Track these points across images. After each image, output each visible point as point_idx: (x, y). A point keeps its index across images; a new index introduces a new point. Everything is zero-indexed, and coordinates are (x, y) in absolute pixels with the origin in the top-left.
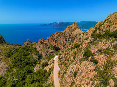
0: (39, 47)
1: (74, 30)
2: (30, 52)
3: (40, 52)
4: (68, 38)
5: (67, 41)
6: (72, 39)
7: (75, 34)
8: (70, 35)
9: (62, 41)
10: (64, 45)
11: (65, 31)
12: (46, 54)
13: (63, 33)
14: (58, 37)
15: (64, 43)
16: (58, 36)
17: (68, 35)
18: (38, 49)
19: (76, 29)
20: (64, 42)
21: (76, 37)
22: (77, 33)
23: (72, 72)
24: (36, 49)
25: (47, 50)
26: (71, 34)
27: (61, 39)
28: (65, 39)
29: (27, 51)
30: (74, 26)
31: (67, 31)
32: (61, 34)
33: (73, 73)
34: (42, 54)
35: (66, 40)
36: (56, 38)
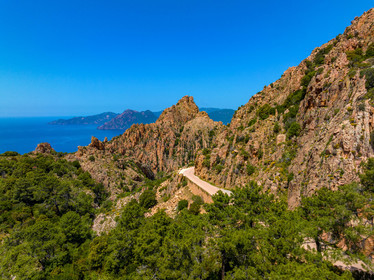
0: (92, 159)
1: (187, 120)
2: (61, 175)
3: (97, 177)
4: (172, 145)
5: (168, 154)
6: (185, 146)
7: (193, 129)
8: (179, 136)
9: (153, 153)
10: (160, 166)
11: (158, 123)
12: (122, 185)
13: (154, 129)
14: (136, 144)
15: (160, 162)
16: (137, 139)
17: (172, 134)
18: (86, 166)
19: (193, 117)
20: (160, 158)
21: (197, 138)
22: (199, 127)
24: (78, 166)
26: (181, 131)
27: (147, 149)
28: (163, 149)
29: (48, 170)
30: (187, 107)
31: (168, 123)
32: (148, 132)
34: (106, 182)
35: (166, 152)
36: (130, 148)
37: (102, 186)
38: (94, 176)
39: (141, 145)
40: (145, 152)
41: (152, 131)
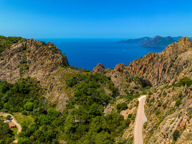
0: (116, 77)
1: (182, 52)
2: (101, 83)
4: (168, 66)
6: (176, 68)
7: (183, 59)
8: (174, 61)
9: (156, 70)
10: (159, 77)
11: (163, 53)
12: (126, 90)
13: (160, 56)
14: (149, 63)
15: (160, 75)
16: (150, 60)
17: (169, 60)
18: (113, 79)
19: (186, 50)
20: (160, 72)
21: (184, 64)
22: (188, 58)
23: (170, 129)
24: (110, 79)
25: (127, 83)
26: (176, 59)
27: (154, 66)
28: (162, 68)
29: (97, 80)
30: (183, 44)
31: (168, 54)
32: (156, 57)
33: (171, 131)
34: (119, 88)
35: (164, 70)
36: (145, 65)
37: (118, 89)
38: (115, 84)
39: (152, 64)
40: (153, 68)
41: (158, 57)
